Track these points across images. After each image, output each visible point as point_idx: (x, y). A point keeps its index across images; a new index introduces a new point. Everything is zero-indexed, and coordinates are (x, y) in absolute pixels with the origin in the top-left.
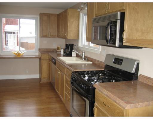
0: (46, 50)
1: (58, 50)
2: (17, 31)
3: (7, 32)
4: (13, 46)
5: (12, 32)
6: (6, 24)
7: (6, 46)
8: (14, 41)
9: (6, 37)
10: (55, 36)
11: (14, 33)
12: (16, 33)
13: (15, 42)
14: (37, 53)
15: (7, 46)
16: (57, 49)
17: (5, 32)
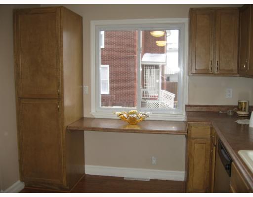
0: (204, 110)
1: (239, 112)
2: (162, 64)
3: (146, 66)
4: (155, 90)
5: (153, 66)
6: (145, 53)
7: (143, 90)
8: (157, 81)
9: (144, 73)
10: (232, 70)
11: (157, 67)
12: (160, 66)
13: (158, 83)
14: (182, 117)
15: (145, 90)
16: (237, 107)
17: (143, 66)
